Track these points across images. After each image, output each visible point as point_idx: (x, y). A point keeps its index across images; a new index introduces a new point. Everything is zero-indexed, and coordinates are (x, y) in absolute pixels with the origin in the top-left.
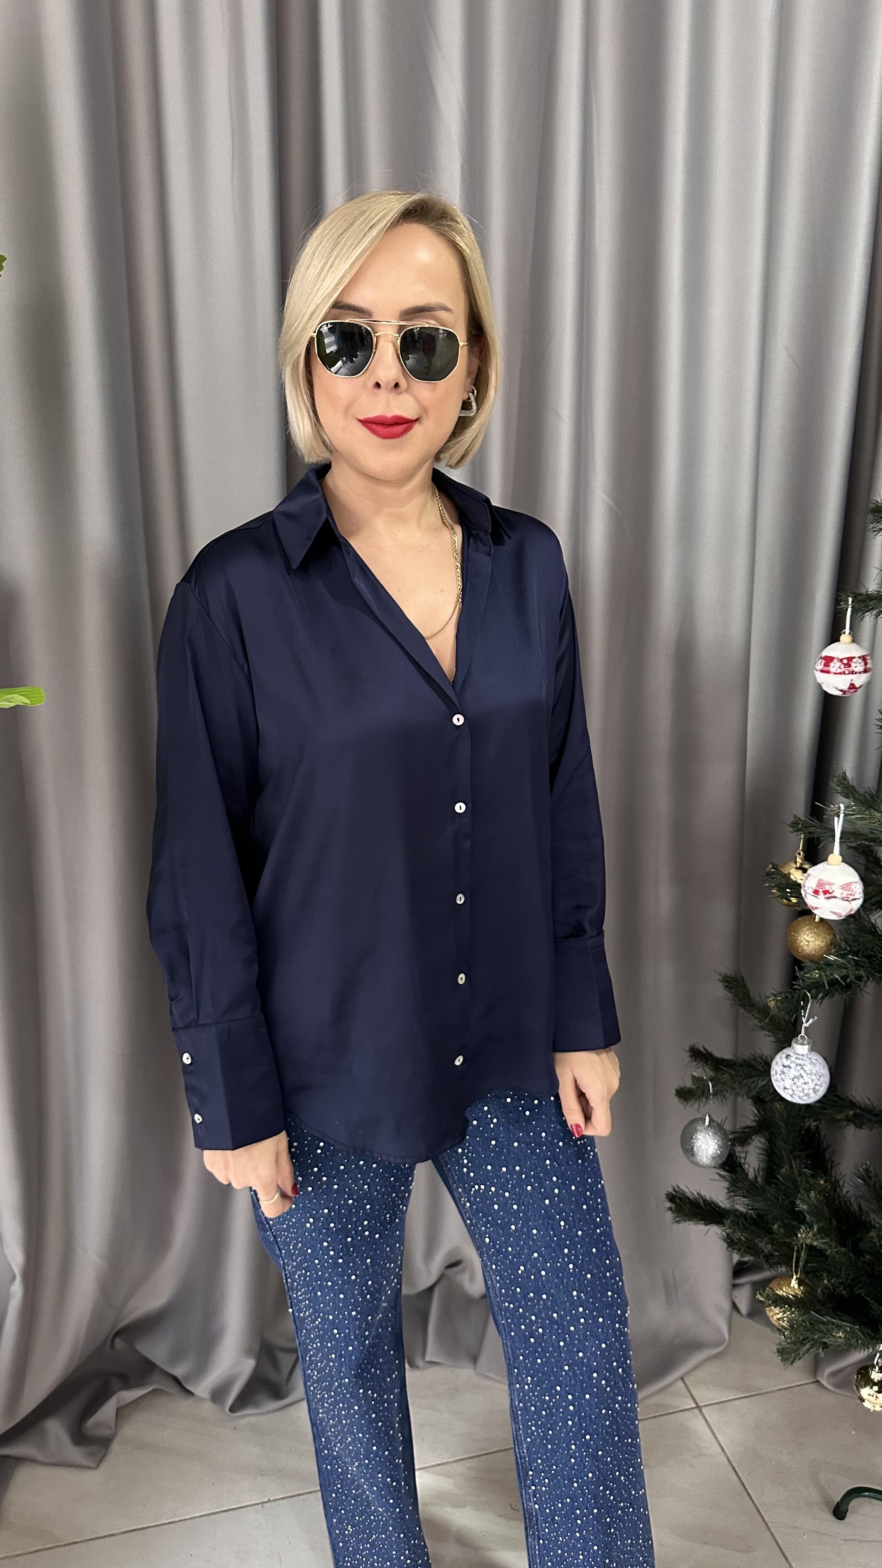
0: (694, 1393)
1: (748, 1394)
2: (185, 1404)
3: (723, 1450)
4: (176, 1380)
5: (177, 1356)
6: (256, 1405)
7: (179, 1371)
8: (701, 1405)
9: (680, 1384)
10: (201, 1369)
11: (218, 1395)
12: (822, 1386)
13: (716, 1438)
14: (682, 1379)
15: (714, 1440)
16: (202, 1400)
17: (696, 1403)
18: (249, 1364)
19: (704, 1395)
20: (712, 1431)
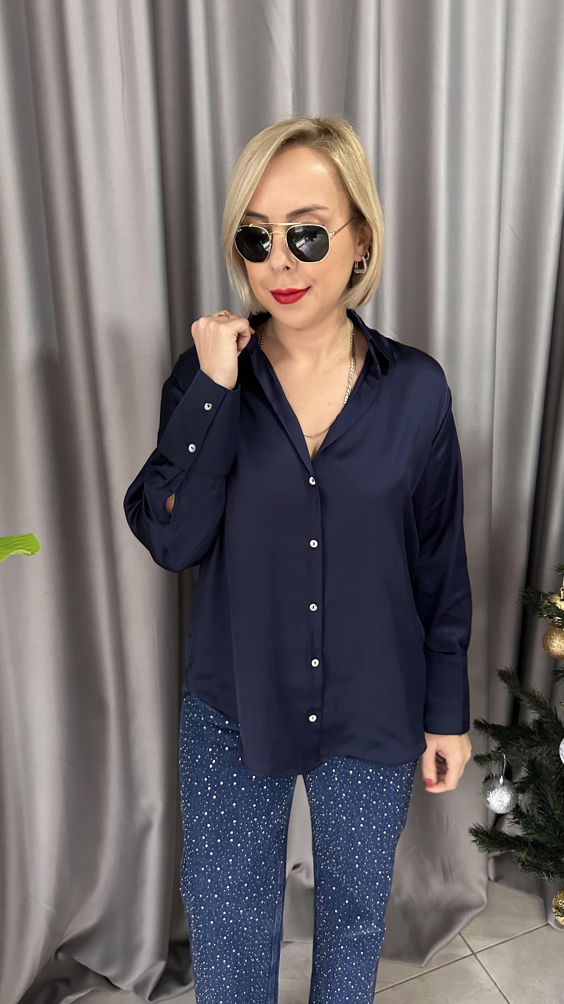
0: (470, 943)
1: (505, 940)
2: (114, 996)
3: (496, 984)
4: (106, 979)
5: (107, 962)
6: (167, 992)
7: (109, 973)
8: (475, 952)
9: (459, 937)
10: (126, 970)
11: (138, 988)
12: (551, 927)
13: (489, 975)
14: (460, 934)
15: (488, 977)
16: (127, 992)
17: (472, 951)
18: (161, 965)
19: (477, 944)
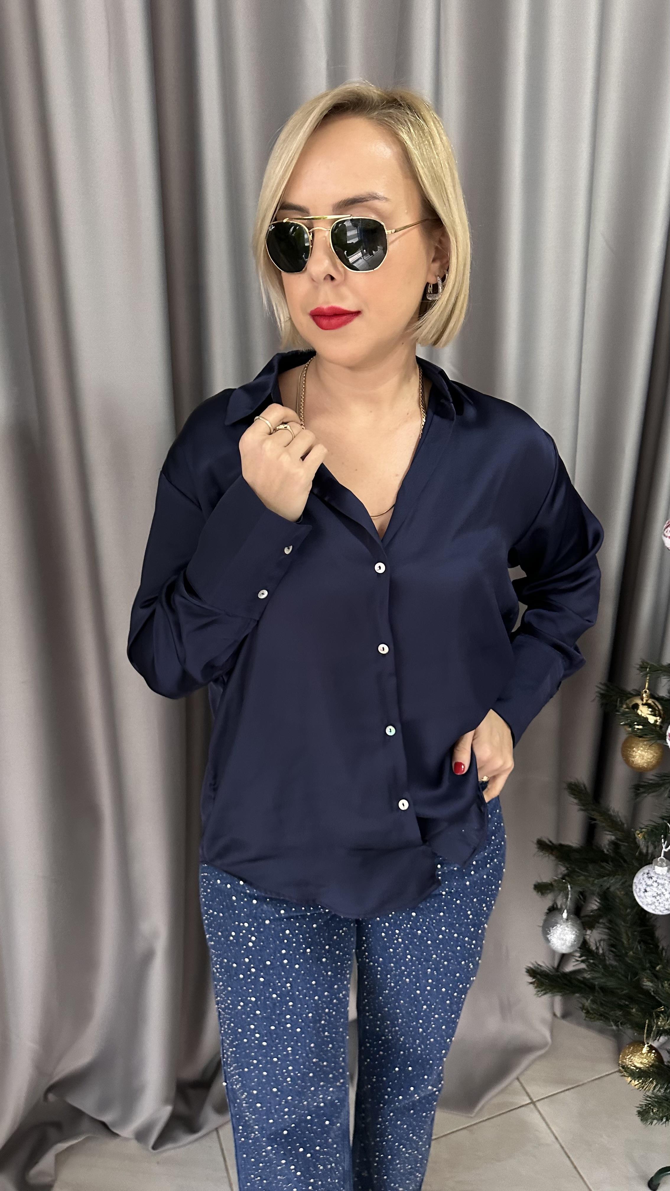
0: (529, 1090)
1: (570, 1087)
2: (112, 1145)
3: (557, 1138)
4: (104, 1124)
5: (104, 1105)
6: (174, 1140)
7: (107, 1118)
8: (534, 1100)
9: (517, 1083)
10: (126, 1116)
11: (141, 1136)
13: (550, 1128)
14: (518, 1079)
15: (549, 1131)
16: (127, 1139)
17: (531, 1099)
18: (168, 1109)
19: (537, 1091)
20: (548, 1125)
